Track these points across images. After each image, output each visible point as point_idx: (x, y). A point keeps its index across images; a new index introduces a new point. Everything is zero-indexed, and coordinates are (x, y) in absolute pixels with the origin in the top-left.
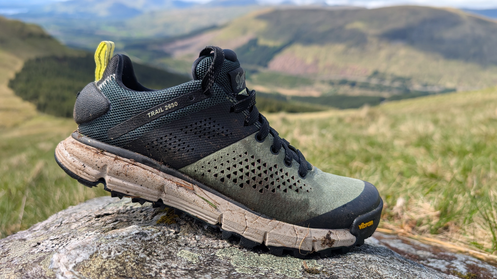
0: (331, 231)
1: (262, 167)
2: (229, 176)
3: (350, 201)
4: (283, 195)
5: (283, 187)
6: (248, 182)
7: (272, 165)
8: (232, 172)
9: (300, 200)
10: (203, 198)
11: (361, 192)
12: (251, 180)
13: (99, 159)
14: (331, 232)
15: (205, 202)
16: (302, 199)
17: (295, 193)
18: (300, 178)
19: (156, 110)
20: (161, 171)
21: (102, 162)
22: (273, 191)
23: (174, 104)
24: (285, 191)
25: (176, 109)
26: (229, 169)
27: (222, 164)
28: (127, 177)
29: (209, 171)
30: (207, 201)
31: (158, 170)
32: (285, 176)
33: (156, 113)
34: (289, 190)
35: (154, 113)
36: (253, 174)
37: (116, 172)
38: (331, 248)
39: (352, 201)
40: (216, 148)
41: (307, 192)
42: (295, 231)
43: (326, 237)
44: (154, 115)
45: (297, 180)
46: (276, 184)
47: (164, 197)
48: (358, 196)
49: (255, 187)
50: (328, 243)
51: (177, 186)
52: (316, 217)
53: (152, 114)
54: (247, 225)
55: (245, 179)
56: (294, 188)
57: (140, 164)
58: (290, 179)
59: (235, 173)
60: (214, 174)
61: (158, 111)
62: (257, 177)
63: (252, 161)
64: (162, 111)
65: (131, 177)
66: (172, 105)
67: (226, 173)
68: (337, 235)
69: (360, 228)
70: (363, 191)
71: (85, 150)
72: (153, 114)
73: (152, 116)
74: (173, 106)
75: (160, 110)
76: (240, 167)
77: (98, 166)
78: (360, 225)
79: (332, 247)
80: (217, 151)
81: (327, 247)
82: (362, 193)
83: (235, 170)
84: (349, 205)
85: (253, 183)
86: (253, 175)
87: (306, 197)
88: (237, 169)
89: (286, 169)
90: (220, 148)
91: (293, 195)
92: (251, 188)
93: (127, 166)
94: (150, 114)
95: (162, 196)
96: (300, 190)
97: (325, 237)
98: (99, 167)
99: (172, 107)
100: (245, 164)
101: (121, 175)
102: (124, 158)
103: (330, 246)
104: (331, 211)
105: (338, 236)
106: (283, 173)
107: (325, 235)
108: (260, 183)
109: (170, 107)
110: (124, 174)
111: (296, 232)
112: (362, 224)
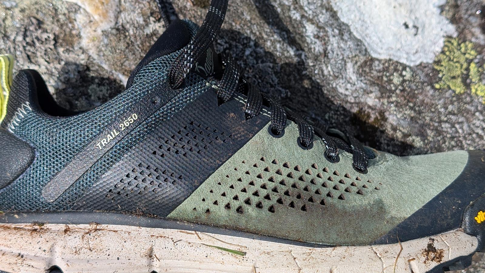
0: (432, 237)
1: (294, 173)
2: (248, 202)
3: (448, 185)
4: (339, 204)
5: (336, 194)
6: (280, 201)
7: (308, 167)
8: (251, 193)
9: (369, 204)
10: (219, 248)
11: (465, 165)
12: (284, 197)
13: (41, 237)
14: (433, 240)
15: (224, 252)
16: (372, 202)
17: (358, 197)
18: (357, 174)
19: (109, 135)
20: (143, 227)
21: (47, 242)
22: (322, 203)
23: (132, 118)
24: (341, 198)
25: (138, 123)
26: (244, 190)
27: (232, 187)
28: (93, 251)
29: (216, 203)
30: (225, 249)
31: (137, 226)
32: (333, 177)
33: (109, 140)
34: (346, 195)
35: (105, 140)
36: (283, 186)
37: (74, 250)
38: (441, 264)
39: (452, 183)
40: (215, 164)
41: (376, 190)
42: (376, 254)
43: (427, 249)
44: (107, 143)
45: (355, 178)
46: (324, 191)
47: (157, 266)
48: (460, 173)
49: (292, 205)
50: (434, 257)
51: (173, 242)
52: (402, 223)
53: (103, 143)
54: (299, 266)
55: (275, 197)
56: (354, 189)
57: (106, 225)
58: (343, 178)
59: (256, 194)
60: (224, 204)
61: (112, 136)
62: (291, 190)
63: (276, 167)
64: (116, 134)
65: (99, 250)
66: (129, 120)
67: (243, 197)
68: (445, 241)
69: (479, 222)
70: (467, 164)
71: (15, 231)
72: (105, 142)
73: (104, 146)
74: (131, 121)
75: (114, 133)
76: (259, 183)
77: (44, 249)
78: (476, 216)
79: (441, 262)
80: (217, 169)
81: (434, 264)
82: (466, 168)
83: (253, 189)
84: (449, 191)
85: (287, 200)
86: (284, 188)
87: (377, 197)
88: (257, 187)
89: (332, 167)
90: (220, 163)
91: (355, 201)
92: (288, 208)
93: (88, 234)
94: (101, 145)
95: (155, 265)
96: (364, 190)
97: (425, 250)
98: (45, 251)
99: (130, 124)
100: (266, 176)
101: (83, 252)
102: (79, 224)
103: (439, 261)
104: (424, 207)
105: (446, 243)
106: (330, 174)
107: (426, 247)
108: (299, 197)
109: (127, 124)
110: (86, 248)
111: (378, 254)
112: (479, 213)
